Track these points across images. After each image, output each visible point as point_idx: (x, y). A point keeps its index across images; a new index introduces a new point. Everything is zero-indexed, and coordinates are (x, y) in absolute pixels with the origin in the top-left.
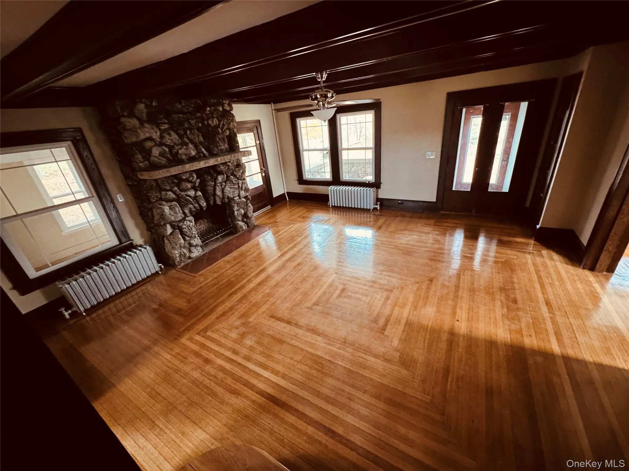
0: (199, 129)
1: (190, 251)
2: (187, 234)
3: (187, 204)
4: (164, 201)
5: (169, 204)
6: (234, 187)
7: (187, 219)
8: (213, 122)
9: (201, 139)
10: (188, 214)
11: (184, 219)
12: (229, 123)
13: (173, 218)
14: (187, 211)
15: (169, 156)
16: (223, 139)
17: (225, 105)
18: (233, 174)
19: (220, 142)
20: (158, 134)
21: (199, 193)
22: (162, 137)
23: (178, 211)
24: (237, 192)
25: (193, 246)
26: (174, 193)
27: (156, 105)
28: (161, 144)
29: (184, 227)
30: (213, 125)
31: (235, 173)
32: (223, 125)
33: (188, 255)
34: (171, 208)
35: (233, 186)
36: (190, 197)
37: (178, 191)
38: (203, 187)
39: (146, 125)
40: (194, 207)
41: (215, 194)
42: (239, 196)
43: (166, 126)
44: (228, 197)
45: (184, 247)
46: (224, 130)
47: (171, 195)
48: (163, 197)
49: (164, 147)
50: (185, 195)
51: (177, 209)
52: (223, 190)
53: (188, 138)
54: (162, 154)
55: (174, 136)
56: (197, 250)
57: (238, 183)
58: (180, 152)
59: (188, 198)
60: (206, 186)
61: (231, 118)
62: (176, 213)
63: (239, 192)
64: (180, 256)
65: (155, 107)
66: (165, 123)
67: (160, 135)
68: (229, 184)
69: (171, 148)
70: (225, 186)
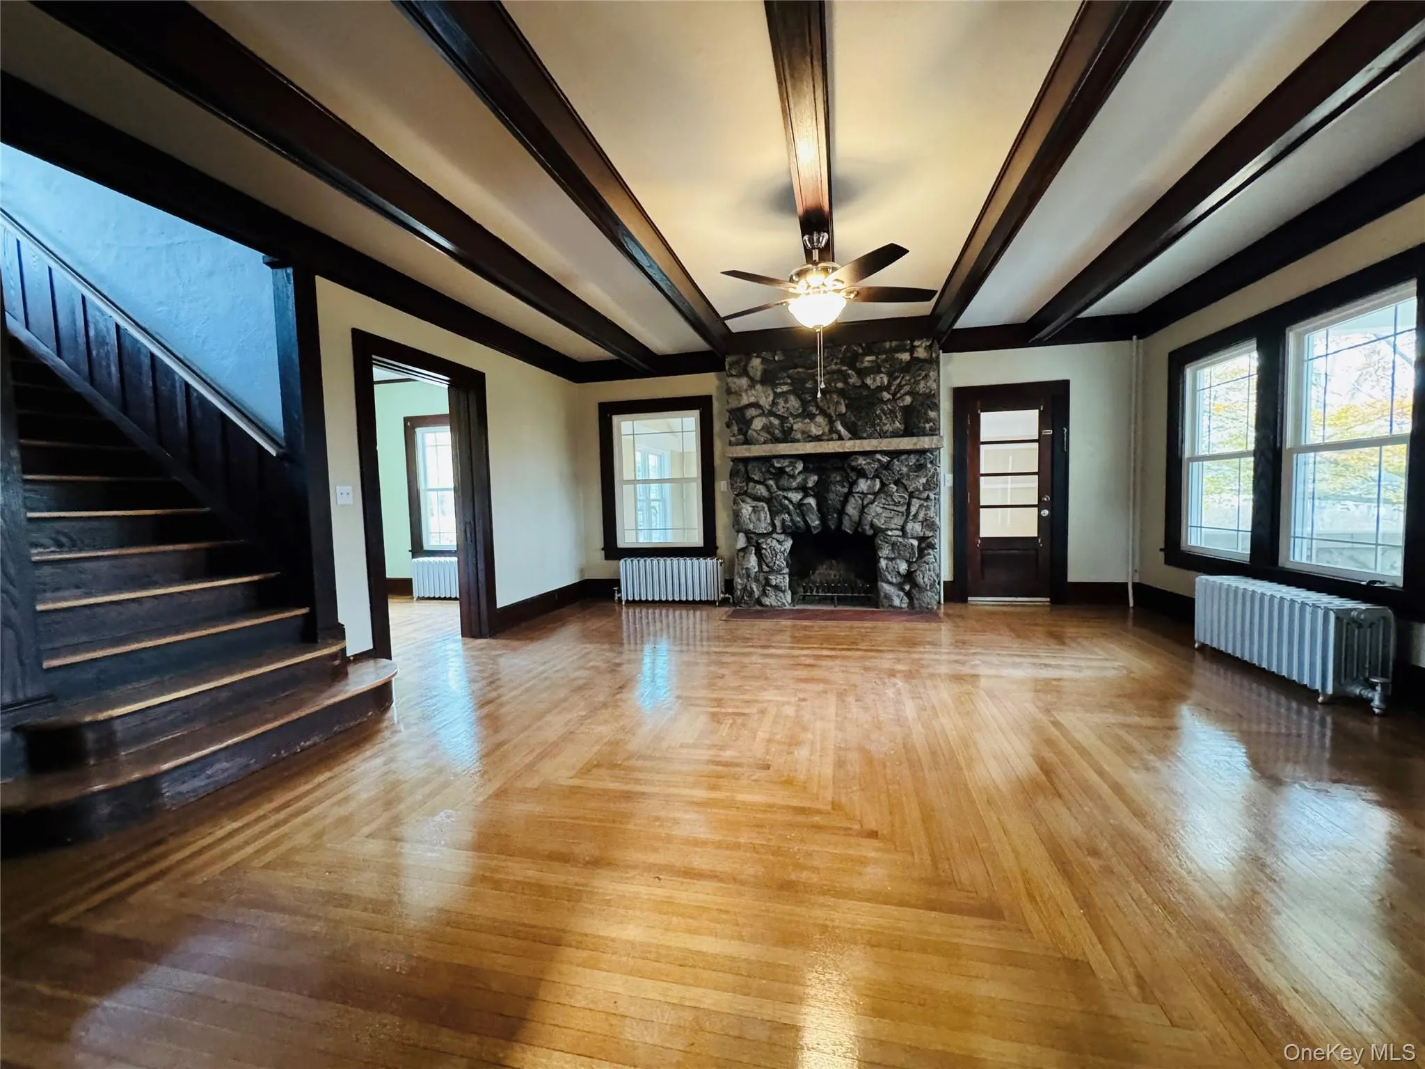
0: (842, 393)
1: (764, 593)
2: (767, 561)
3: (781, 512)
4: (750, 497)
5: (755, 503)
6: (895, 508)
7: (775, 536)
8: (875, 380)
9: (843, 409)
10: (779, 530)
11: (769, 534)
12: (917, 383)
13: (751, 526)
14: (778, 523)
15: (777, 431)
16: (892, 412)
17: (919, 349)
18: (897, 483)
19: (884, 418)
20: (771, 398)
21: (812, 501)
22: (774, 403)
23: (763, 518)
24: (898, 521)
25: (771, 586)
26: (768, 488)
27: (782, 358)
28: (771, 413)
29: (765, 547)
30: (872, 387)
31: (904, 481)
32: (900, 386)
33: (757, 594)
34: (755, 509)
35: (891, 507)
36: (791, 501)
37: (774, 487)
38: (820, 492)
39: (758, 387)
40: (792, 520)
41: (842, 512)
42: (903, 529)
43: (785, 388)
44: (872, 525)
45: (757, 580)
46: (899, 395)
47: (761, 490)
48: (749, 491)
49: (772, 418)
50: (781, 497)
51: (763, 515)
52: (862, 510)
53: (818, 407)
54: (767, 428)
55: (794, 402)
56: (776, 596)
57: (909, 505)
58: (795, 427)
59: (787, 502)
60: (828, 490)
61: (924, 373)
62: (759, 520)
63: (906, 522)
64: (745, 589)
65: (779, 361)
66: (785, 384)
67: (773, 401)
68: (883, 501)
69: (783, 419)
70: (872, 502)
